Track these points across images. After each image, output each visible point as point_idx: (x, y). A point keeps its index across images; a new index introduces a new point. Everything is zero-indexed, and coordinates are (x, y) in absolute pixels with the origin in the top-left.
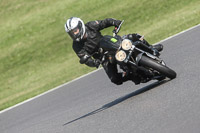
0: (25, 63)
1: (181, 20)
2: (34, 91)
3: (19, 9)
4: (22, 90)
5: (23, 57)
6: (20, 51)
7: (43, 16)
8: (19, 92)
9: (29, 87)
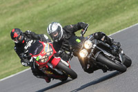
0: (8, 51)
1: (118, 23)
2: (14, 70)
3: (6, 13)
4: (6, 69)
5: (7, 47)
6: (6, 42)
7: (22, 18)
8: (4, 70)
9: (11, 67)
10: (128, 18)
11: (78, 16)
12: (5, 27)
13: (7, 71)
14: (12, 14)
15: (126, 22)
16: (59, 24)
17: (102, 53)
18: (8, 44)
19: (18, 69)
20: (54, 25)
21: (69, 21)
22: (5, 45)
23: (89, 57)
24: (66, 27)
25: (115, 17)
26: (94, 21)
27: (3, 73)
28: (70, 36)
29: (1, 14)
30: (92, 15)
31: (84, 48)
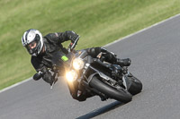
10: (167, 6)
11: (102, 4)
12: (7, 21)
13: (11, 78)
14: (16, 4)
15: (165, 12)
16: (37, 32)
17: (97, 76)
18: (12, 43)
19: (26, 75)
20: (30, 34)
21: (91, 12)
22: (8, 44)
23: (79, 81)
24: (48, 35)
25: (151, 6)
26: (124, 11)
27: (5, 81)
28: (54, 48)
29: (3, 5)
30: (122, 4)
31: (72, 68)
